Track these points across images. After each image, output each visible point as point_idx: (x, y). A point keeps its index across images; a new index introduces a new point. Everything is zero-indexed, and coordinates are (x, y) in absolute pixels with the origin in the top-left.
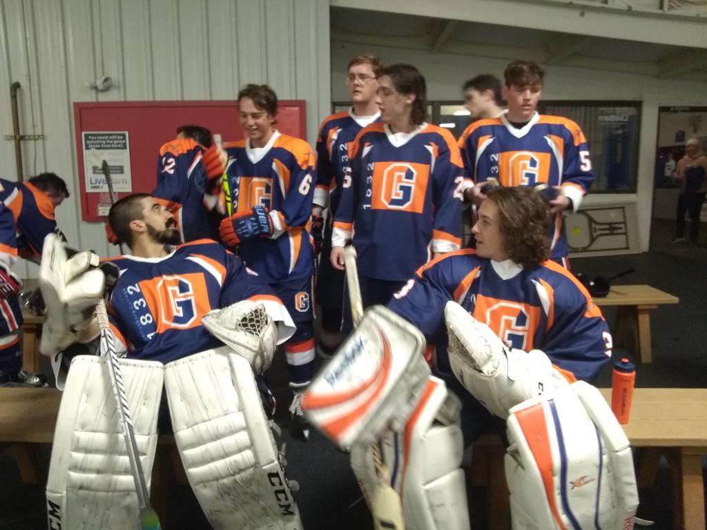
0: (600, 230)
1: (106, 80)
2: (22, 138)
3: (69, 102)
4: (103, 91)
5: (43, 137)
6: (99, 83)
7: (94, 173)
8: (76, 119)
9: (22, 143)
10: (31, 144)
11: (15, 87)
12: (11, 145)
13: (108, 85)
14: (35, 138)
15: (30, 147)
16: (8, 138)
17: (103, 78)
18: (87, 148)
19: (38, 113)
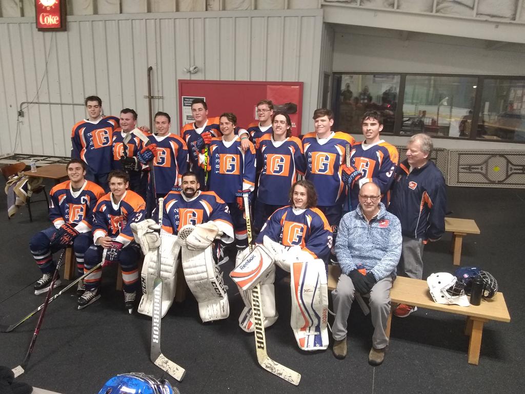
0: (515, 169)
1: (195, 68)
2: (152, 97)
3: (176, 79)
4: (193, 73)
5: (162, 98)
6: (192, 69)
7: (187, 119)
8: (179, 89)
9: (152, 100)
10: (156, 101)
11: (150, 69)
12: (147, 100)
13: (196, 70)
14: (159, 98)
15: (156, 102)
16: (145, 97)
17: (194, 67)
18: (184, 106)
19: (161, 84)
